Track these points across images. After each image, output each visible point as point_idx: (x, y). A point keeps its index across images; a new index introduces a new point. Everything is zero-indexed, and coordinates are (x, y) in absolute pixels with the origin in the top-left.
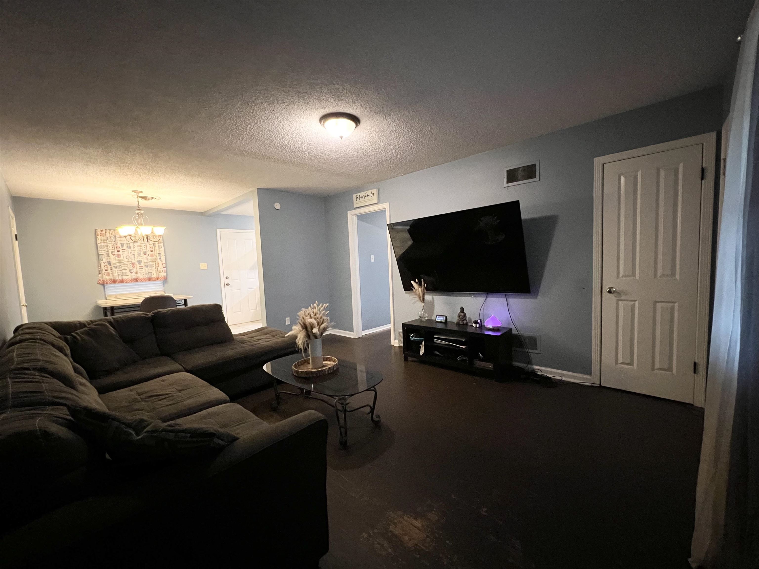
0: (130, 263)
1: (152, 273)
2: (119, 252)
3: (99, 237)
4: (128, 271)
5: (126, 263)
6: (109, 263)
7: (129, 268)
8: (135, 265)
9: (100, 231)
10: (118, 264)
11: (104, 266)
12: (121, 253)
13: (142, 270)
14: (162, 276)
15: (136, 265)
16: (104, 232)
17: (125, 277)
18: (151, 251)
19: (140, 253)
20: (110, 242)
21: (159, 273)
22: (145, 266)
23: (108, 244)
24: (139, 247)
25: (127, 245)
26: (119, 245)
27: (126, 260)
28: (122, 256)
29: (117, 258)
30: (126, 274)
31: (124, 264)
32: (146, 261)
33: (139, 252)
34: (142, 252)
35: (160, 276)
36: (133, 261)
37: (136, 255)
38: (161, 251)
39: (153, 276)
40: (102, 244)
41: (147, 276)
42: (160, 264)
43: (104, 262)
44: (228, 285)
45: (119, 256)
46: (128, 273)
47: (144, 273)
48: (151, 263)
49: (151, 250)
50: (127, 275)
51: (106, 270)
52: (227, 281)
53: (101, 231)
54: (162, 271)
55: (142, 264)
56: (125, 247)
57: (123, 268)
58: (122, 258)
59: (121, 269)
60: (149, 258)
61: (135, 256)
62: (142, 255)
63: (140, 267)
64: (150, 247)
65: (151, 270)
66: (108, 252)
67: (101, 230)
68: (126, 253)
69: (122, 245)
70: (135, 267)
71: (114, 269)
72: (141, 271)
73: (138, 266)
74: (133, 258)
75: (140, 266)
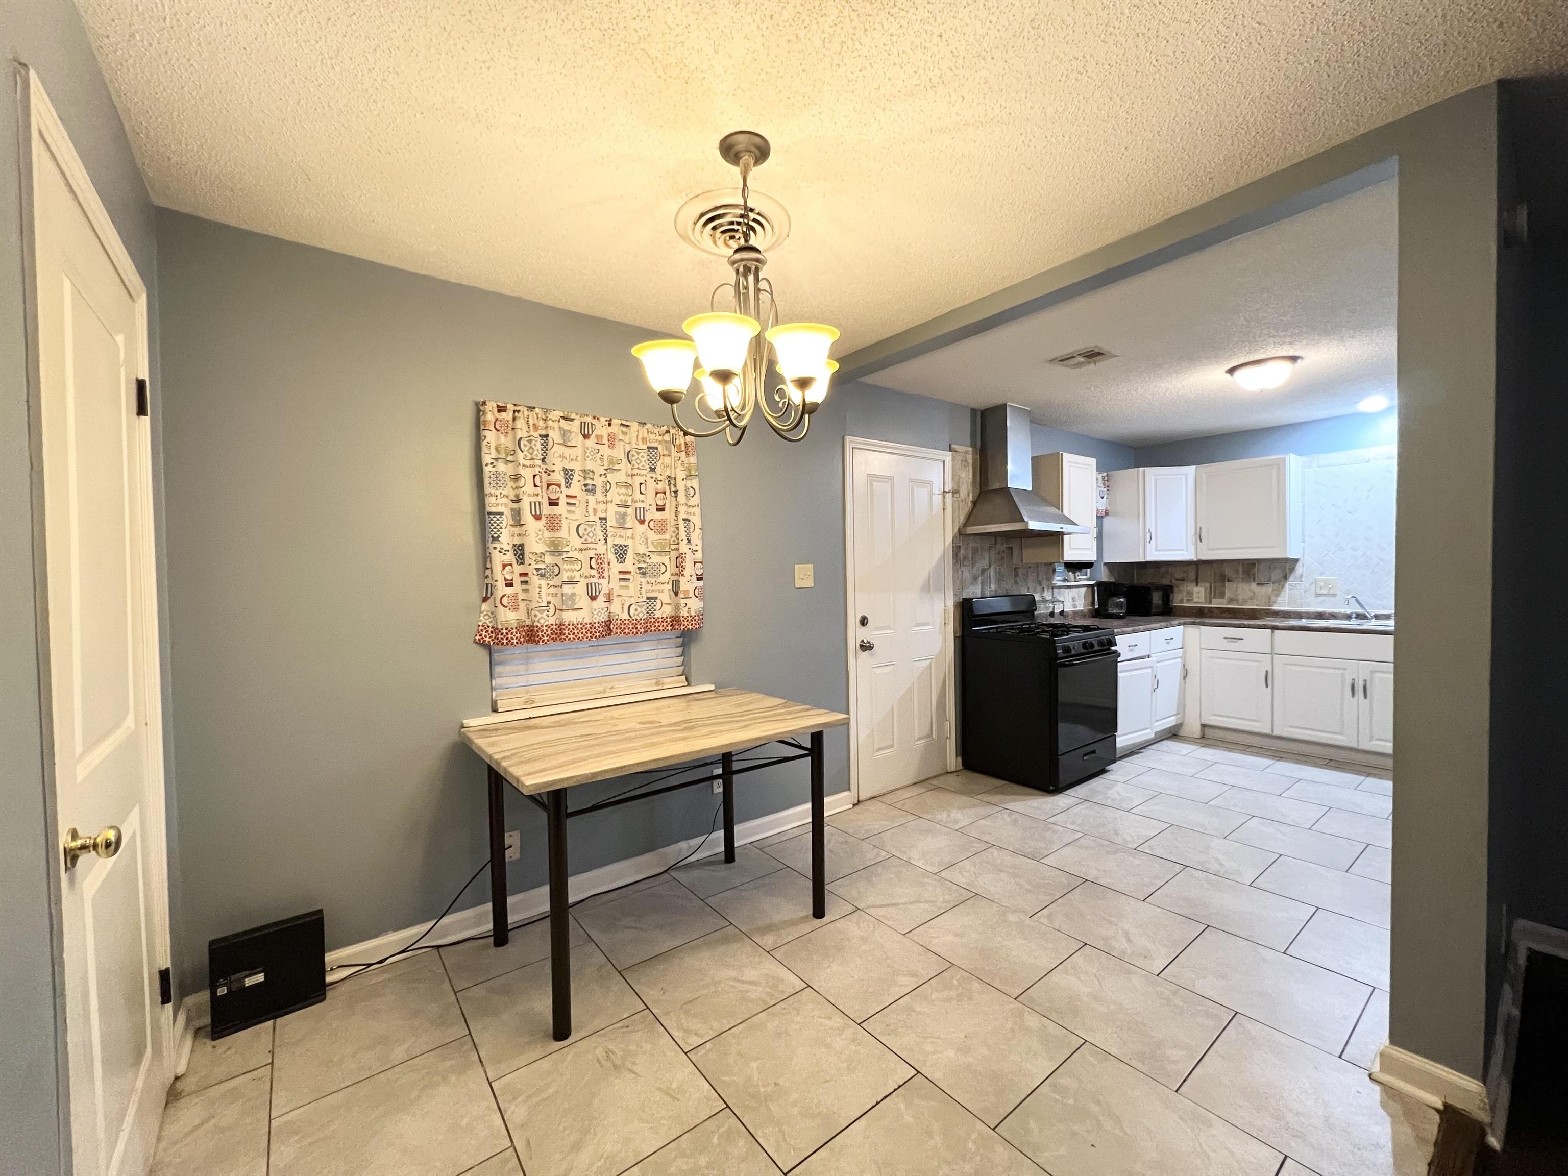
0: (592, 553)
1: (656, 598)
2: (557, 504)
3: (490, 436)
4: (580, 589)
5: (576, 554)
6: (519, 551)
7: (586, 577)
8: (605, 566)
9: (496, 410)
10: (549, 559)
11: (504, 566)
12: (561, 509)
13: (627, 587)
14: (693, 614)
15: (609, 564)
16: (507, 416)
17: (570, 617)
18: (658, 510)
19: (625, 514)
20: (528, 463)
21: (683, 601)
22: (639, 568)
23: (522, 471)
24: (623, 490)
25: (585, 478)
26: (558, 477)
27: (576, 542)
28: (564, 523)
29: (547, 534)
30: (574, 603)
31: (572, 561)
32: (642, 549)
33: (622, 510)
34: (630, 511)
35: (684, 613)
36: (601, 549)
37: (611, 522)
38: (691, 510)
39: (658, 614)
40: (501, 467)
41: (640, 613)
42: (689, 564)
43: (506, 547)
44: (866, 647)
45: (553, 524)
46: (583, 600)
47: (633, 601)
48: (655, 559)
49: (660, 503)
50: (576, 607)
51: (509, 584)
52: (864, 634)
53: (501, 409)
54: (691, 595)
55: (629, 564)
56: (576, 488)
57: (565, 576)
58: (563, 534)
59: (556, 581)
60: (652, 536)
61: (608, 528)
62: (631, 522)
63: (620, 572)
64: (657, 493)
65: (654, 587)
66: (515, 506)
67: (501, 404)
68: (578, 514)
69: (568, 474)
70: (606, 574)
71: (535, 580)
72: (623, 592)
73: (616, 567)
74: (600, 535)
75: (622, 567)
